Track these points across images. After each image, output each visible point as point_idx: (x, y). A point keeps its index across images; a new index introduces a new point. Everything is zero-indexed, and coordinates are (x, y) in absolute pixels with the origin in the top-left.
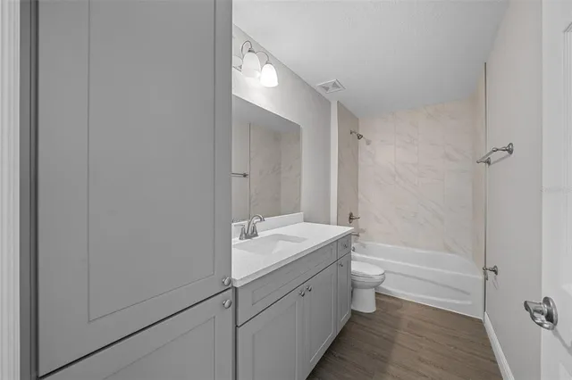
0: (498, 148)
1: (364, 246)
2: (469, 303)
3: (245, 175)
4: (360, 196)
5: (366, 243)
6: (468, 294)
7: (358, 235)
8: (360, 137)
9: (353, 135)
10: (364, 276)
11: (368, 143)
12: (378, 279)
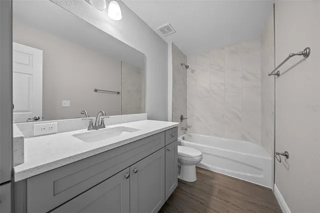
0: (295, 53)
1: (190, 136)
2: (261, 176)
3: (118, 93)
4: (188, 106)
5: (191, 134)
6: (261, 170)
7: (186, 129)
8: (187, 67)
9: (183, 66)
10: (188, 157)
11: (193, 71)
12: (198, 159)
